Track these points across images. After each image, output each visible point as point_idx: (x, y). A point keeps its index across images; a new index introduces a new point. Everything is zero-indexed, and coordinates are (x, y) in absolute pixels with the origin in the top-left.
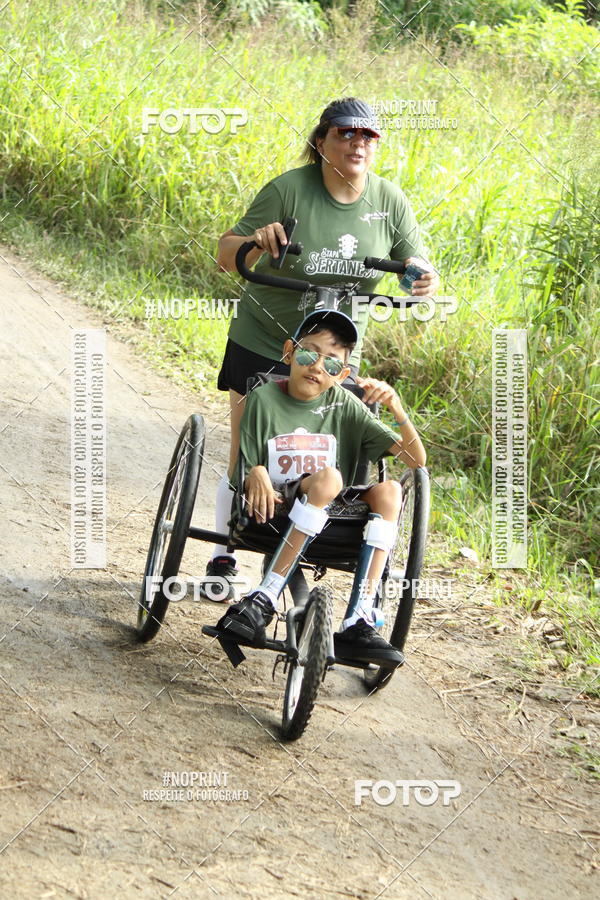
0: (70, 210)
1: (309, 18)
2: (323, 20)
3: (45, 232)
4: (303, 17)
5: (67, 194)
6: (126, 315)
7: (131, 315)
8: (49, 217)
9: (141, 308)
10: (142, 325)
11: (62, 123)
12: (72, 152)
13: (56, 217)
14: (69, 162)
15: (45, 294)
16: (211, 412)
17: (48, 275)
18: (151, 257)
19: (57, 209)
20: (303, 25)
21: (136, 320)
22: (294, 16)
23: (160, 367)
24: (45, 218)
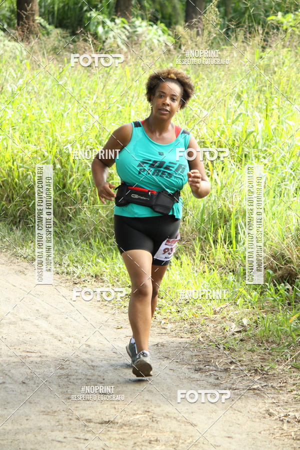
0: (28, 208)
1: (160, 36)
2: (169, 35)
3: (14, 228)
4: (155, 36)
5: (24, 198)
6: (89, 275)
7: (92, 274)
8: (14, 216)
9: (98, 268)
10: (102, 279)
11: (9, 148)
12: (21, 167)
13: (19, 216)
14: (21, 174)
15: (26, 272)
16: (168, 331)
17: (25, 258)
18: (95, 229)
19: (19, 210)
20: (156, 42)
21: (96, 276)
22: (148, 37)
23: (123, 307)
24: (12, 218)
